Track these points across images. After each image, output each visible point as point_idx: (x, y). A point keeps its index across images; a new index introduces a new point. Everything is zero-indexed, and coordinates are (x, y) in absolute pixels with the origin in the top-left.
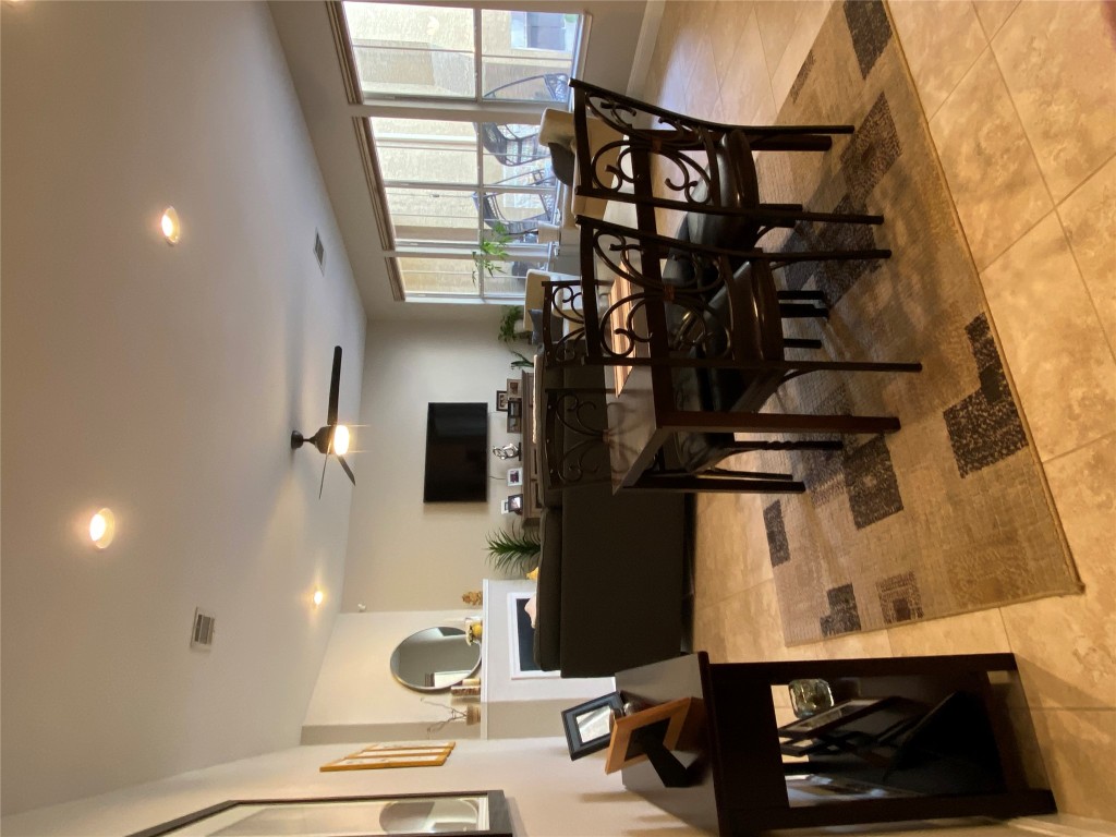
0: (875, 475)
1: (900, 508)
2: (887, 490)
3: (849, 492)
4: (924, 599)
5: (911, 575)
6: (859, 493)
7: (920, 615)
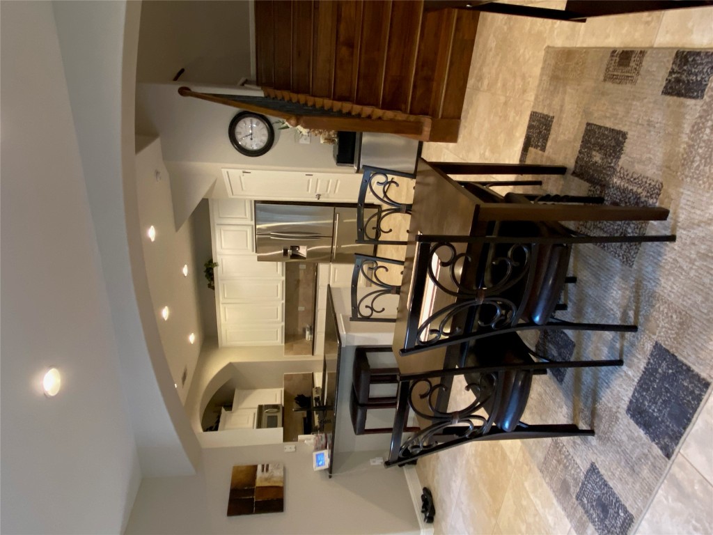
0: (591, 157)
1: (588, 124)
2: (590, 142)
3: (616, 164)
4: (606, 62)
5: (605, 80)
6: (610, 156)
7: (614, 52)
